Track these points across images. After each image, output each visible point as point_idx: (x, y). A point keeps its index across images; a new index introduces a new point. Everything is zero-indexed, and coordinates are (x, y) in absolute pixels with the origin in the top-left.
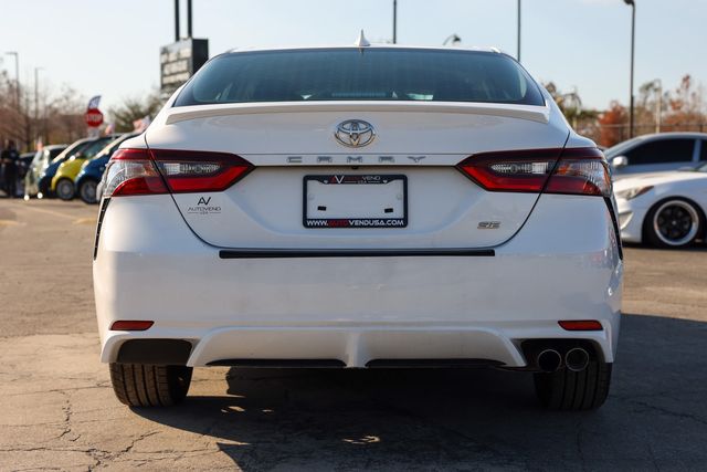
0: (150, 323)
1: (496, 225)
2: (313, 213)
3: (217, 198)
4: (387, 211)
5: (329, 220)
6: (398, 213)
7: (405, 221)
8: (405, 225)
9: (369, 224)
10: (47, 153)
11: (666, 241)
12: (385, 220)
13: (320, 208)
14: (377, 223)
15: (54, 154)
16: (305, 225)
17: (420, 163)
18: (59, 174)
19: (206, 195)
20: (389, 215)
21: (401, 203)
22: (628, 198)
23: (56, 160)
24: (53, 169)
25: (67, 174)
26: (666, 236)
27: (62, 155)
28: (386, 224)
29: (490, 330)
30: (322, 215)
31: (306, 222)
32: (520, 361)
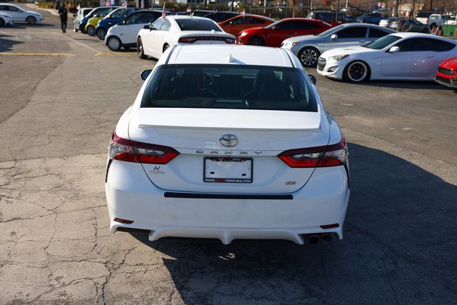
0: (133, 222)
1: (294, 183)
2: (208, 175)
3: (163, 167)
4: (243, 175)
5: (215, 179)
6: (248, 176)
7: (251, 180)
8: (252, 182)
9: (235, 181)
10: (82, 11)
11: (353, 79)
12: (242, 180)
13: (211, 173)
14: (238, 181)
15: (86, 12)
16: (204, 181)
17: (260, 155)
18: (88, 24)
19: (158, 166)
20: (244, 177)
21: (250, 171)
22: (338, 60)
23: (87, 16)
24: (85, 21)
25: (92, 24)
26: (353, 77)
27: (89, 14)
28: (242, 181)
29: (289, 231)
30: (213, 176)
31: (205, 179)
32: (301, 242)
